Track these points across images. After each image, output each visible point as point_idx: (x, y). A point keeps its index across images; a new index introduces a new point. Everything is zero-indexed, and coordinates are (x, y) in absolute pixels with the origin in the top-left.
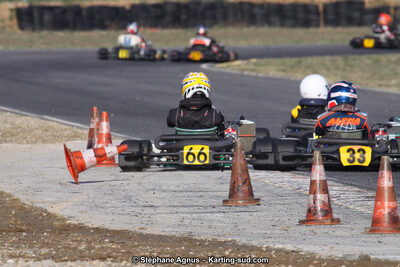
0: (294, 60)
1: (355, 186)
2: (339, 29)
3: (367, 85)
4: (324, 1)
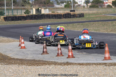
2: (66, 19)
3: (71, 29)
4: (63, 13)
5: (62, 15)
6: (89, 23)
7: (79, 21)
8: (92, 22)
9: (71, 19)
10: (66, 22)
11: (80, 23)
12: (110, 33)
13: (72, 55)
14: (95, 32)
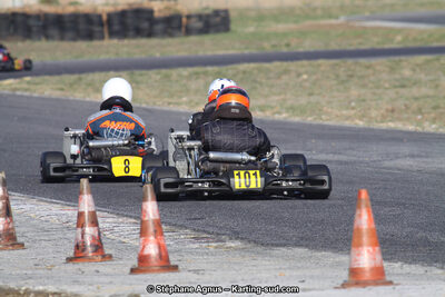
0: (74, 77)
1: (131, 217)
2: (126, 41)
3: (154, 104)
4: (110, 9)
5: (100, 16)
6: (259, 70)
7: (201, 53)
8: (277, 64)
9: (154, 41)
10: (125, 56)
11: (210, 69)
12: (384, 126)
13: (160, 256)
14: (297, 119)
